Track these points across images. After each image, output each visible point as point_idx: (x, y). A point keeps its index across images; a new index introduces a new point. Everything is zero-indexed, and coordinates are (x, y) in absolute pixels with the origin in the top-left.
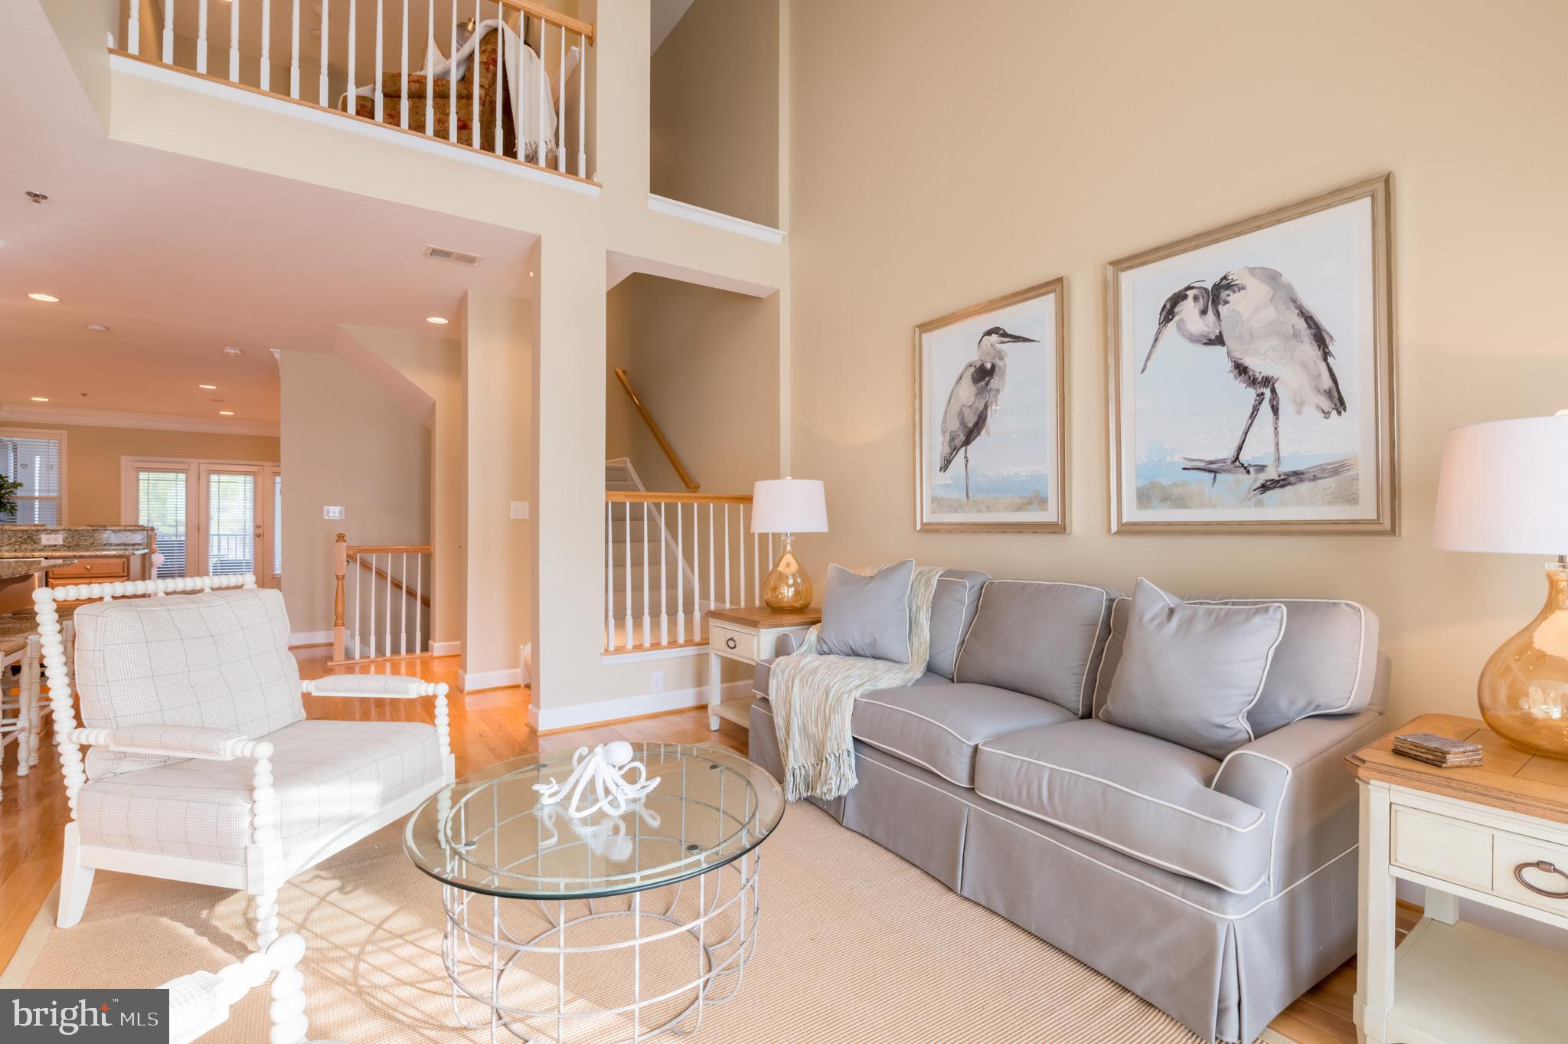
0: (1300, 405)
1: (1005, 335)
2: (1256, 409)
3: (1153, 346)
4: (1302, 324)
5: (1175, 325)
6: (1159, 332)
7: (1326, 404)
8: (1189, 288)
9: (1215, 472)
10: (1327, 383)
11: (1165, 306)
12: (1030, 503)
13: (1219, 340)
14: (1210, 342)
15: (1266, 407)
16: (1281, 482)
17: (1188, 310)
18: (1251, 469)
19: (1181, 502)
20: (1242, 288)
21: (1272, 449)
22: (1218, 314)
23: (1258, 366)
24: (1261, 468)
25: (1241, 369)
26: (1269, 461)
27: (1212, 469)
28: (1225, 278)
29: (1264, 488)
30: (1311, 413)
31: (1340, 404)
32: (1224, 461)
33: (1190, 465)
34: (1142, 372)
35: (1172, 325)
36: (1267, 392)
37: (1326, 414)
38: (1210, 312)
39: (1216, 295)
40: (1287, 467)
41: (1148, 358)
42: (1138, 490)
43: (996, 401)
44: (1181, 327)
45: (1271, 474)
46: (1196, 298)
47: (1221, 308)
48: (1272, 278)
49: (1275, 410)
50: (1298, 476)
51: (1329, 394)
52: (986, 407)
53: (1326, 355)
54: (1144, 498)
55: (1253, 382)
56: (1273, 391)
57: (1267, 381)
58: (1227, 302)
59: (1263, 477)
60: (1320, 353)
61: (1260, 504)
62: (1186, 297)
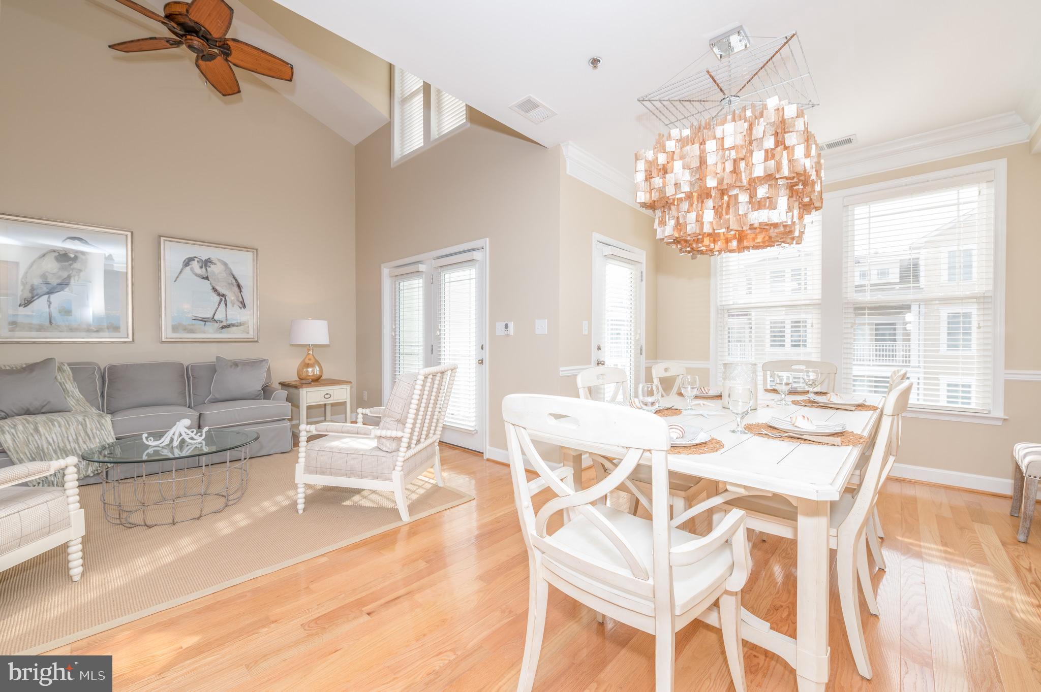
0: (233, 305)
2: (220, 303)
3: (180, 273)
4: (234, 281)
6: (182, 269)
7: (241, 305)
8: (195, 257)
9: (205, 321)
10: (241, 300)
11: (185, 261)
12: (108, 328)
13: (207, 278)
14: (203, 278)
15: (223, 303)
16: (228, 326)
17: (195, 265)
18: (218, 322)
19: (192, 331)
20: (215, 264)
21: (225, 316)
22: (207, 270)
23: (221, 290)
24: (222, 322)
25: (215, 290)
26: (224, 320)
27: (204, 320)
28: (209, 259)
29: (222, 328)
31: (244, 306)
32: (209, 318)
33: (195, 318)
34: (175, 281)
35: (188, 268)
36: (223, 299)
37: (241, 308)
38: (204, 269)
39: (206, 263)
40: (229, 322)
41: (178, 277)
42: (172, 325)
43: (79, 275)
44: (192, 270)
45: (225, 324)
46: (198, 262)
47: (207, 268)
48: (225, 264)
49: (226, 305)
50: (233, 325)
51: (241, 302)
52: (69, 277)
53: (241, 291)
54: (175, 329)
55: (219, 295)
56: (225, 299)
57: (223, 295)
58: (210, 267)
59: (221, 325)
60: (239, 291)
61: (221, 333)
62: (194, 260)
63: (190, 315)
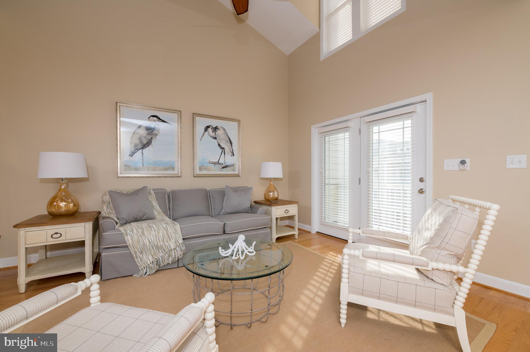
0: (228, 154)
1: (159, 119)
2: (222, 153)
3: (203, 136)
4: (229, 140)
5: (207, 133)
6: (204, 133)
7: (232, 154)
8: (210, 126)
9: (215, 164)
10: (232, 151)
11: (205, 128)
12: (169, 169)
13: (215, 138)
14: (214, 138)
15: (223, 153)
16: (226, 167)
17: (210, 130)
18: (221, 164)
19: (208, 170)
20: (220, 130)
21: (224, 161)
22: (215, 133)
23: (223, 145)
24: (222, 164)
25: (219, 145)
26: (223, 163)
27: (214, 163)
28: (217, 126)
29: (223, 168)
30: (230, 155)
31: (233, 155)
32: (216, 162)
33: (210, 162)
34: (200, 140)
35: (207, 132)
36: (223, 150)
37: (232, 156)
38: (214, 132)
39: (216, 129)
40: (226, 164)
41: (202, 138)
42: (199, 167)
43: (156, 138)
44: (209, 133)
45: (224, 165)
46: (211, 128)
47: (216, 132)
48: (224, 130)
49: (225, 154)
50: (228, 166)
52: (152, 138)
53: (232, 146)
54: (201, 168)
55: (221, 148)
56: (224, 150)
57: (223, 148)
58: (217, 131)
59: (223, 166)
60: (231, 145)
61: (222, 171)
62: (209, 127)
63: (208, 160)
